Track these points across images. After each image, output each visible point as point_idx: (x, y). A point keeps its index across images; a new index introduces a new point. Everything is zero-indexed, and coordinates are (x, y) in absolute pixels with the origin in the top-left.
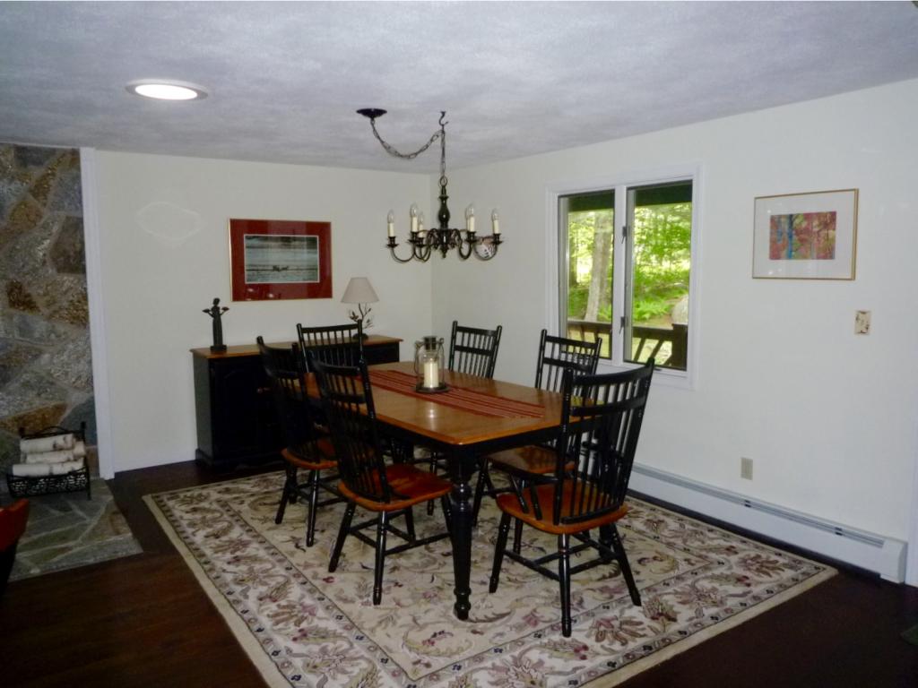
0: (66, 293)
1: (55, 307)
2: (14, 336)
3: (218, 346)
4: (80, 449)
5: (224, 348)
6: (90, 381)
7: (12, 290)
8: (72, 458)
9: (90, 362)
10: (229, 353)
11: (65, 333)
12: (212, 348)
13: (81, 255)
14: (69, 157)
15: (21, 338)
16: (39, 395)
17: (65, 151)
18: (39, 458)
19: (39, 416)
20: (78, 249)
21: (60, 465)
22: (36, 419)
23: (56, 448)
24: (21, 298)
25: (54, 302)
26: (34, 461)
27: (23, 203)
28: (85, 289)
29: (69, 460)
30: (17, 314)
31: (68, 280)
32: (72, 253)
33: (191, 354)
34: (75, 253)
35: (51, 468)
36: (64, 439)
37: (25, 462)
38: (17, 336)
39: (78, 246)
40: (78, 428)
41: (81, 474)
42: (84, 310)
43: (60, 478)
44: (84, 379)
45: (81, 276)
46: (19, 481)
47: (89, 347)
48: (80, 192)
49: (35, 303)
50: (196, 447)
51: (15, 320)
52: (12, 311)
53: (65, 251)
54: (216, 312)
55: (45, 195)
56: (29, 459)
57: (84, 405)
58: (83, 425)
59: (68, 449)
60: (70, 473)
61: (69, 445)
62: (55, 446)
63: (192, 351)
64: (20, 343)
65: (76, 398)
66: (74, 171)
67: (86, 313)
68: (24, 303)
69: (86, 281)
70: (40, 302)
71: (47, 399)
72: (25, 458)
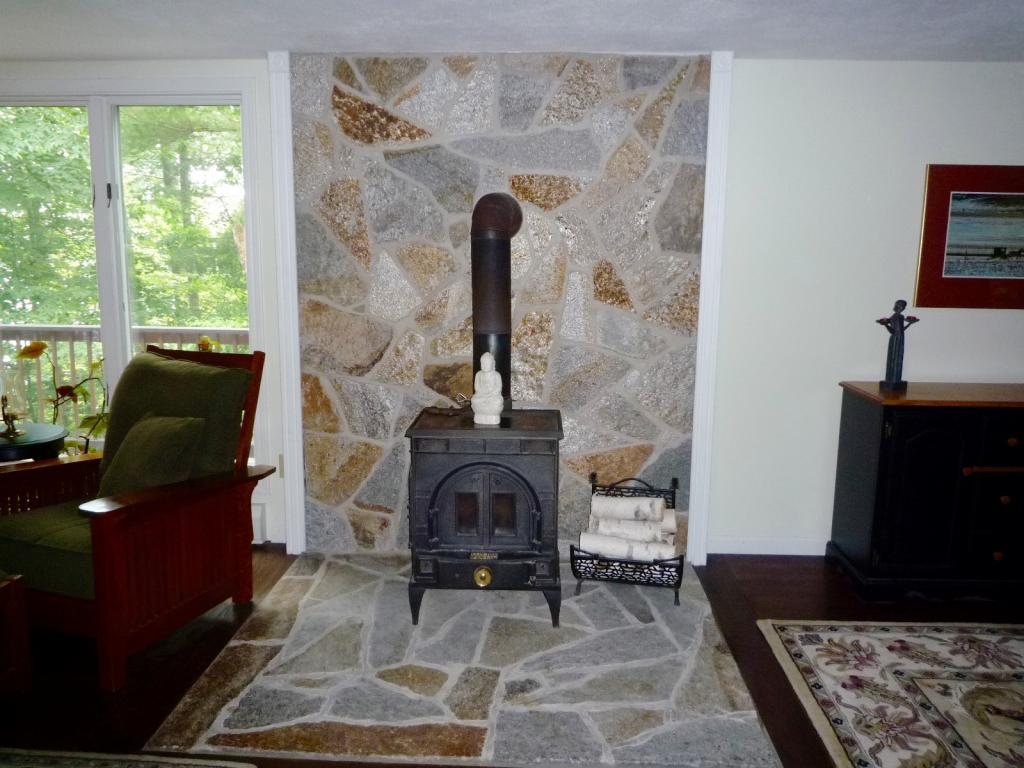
0: (669, 281)
1: (652, 303)
2: (595, 342)
3: (894, 382)
4: (670, 521)
5: (902, 387)
6: (688, 417)
7: (599, 275)
8: (659, 537)
9: (691, 389)
10: (911, 396)
11: (663, 342)
12: (882, 384)
13: (696, 224)
14: (694, 69)
15: (604, 345)
16: (618, 428)
17: (689, 60)
18: (615, 529)
19: (617, 459)
20: (692, 215)
21: (643, 546)
22: (612, 462)
23: (639, 517)
24: (611, 287)
25: (653, 295)
26: (608, 532)
27: (627, 145)
28: (697, 277)
29: (655, 540)
30: (605, 308)
31: (674, 260)
32: (684, 222)
33: (841, 389)
34: (689, 219)
35: (631, 548)
36: (651, 505)
37: (596, 532)
38: (599, 342)
39: (694, 209)
40: (666, 485)
41: (671, 566)
42: (691, 309)
43: (639, 565)
44: (680, 414)
45: (692, 256)
46: (586, 558)
47: (693, 366)
48: (706, 124)
49: (627, 294)
50: (829, 538)
51: (599, 317)
52: (598, 303)
53: (675, 219)
54: (896, 325)
55: (655, 132)
56: (602, 527)
57: (675, 451)
58: (675, 482)
59: (654, 521)
60: (656, 562)
61: (658, 516)
62: (637, 513)
63: (841, 384)
64: (603, 351)
65: (666, 439)
66: (699, 92)
67: (695, 311)
68: (613, 294)
69: (699, 266)
70: (634, 294)
71: (628, 434)
72: (597, 524)
